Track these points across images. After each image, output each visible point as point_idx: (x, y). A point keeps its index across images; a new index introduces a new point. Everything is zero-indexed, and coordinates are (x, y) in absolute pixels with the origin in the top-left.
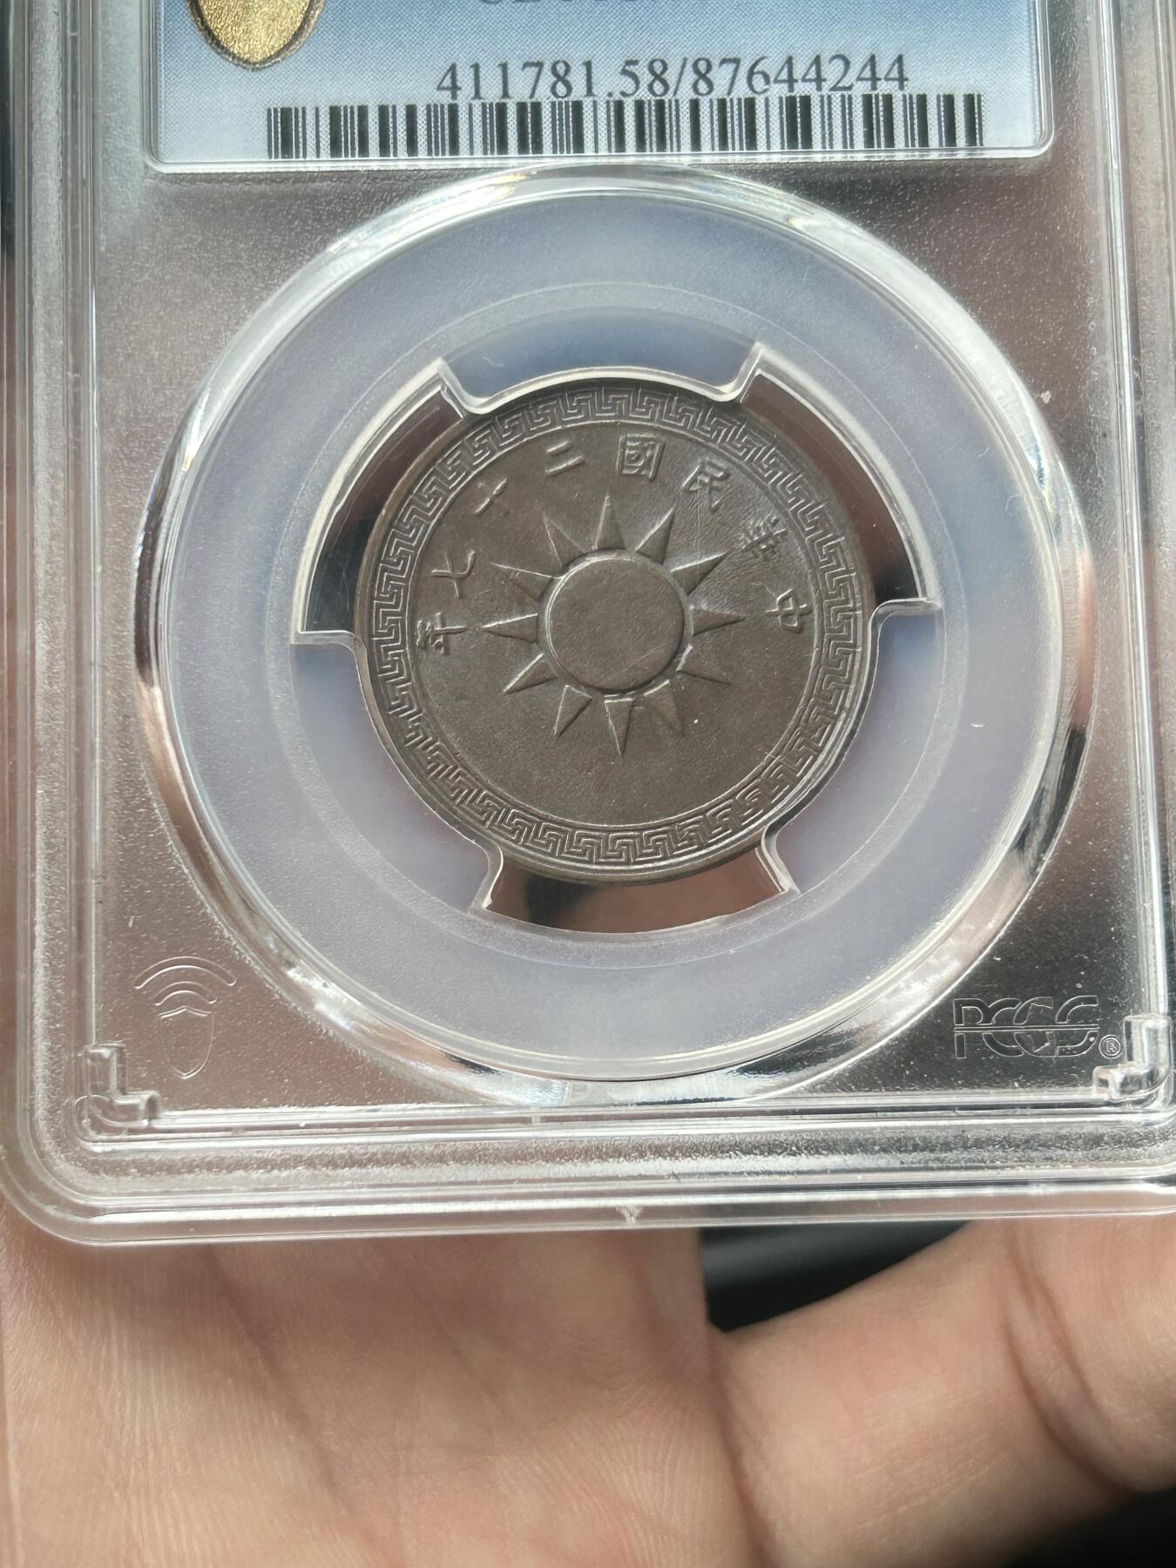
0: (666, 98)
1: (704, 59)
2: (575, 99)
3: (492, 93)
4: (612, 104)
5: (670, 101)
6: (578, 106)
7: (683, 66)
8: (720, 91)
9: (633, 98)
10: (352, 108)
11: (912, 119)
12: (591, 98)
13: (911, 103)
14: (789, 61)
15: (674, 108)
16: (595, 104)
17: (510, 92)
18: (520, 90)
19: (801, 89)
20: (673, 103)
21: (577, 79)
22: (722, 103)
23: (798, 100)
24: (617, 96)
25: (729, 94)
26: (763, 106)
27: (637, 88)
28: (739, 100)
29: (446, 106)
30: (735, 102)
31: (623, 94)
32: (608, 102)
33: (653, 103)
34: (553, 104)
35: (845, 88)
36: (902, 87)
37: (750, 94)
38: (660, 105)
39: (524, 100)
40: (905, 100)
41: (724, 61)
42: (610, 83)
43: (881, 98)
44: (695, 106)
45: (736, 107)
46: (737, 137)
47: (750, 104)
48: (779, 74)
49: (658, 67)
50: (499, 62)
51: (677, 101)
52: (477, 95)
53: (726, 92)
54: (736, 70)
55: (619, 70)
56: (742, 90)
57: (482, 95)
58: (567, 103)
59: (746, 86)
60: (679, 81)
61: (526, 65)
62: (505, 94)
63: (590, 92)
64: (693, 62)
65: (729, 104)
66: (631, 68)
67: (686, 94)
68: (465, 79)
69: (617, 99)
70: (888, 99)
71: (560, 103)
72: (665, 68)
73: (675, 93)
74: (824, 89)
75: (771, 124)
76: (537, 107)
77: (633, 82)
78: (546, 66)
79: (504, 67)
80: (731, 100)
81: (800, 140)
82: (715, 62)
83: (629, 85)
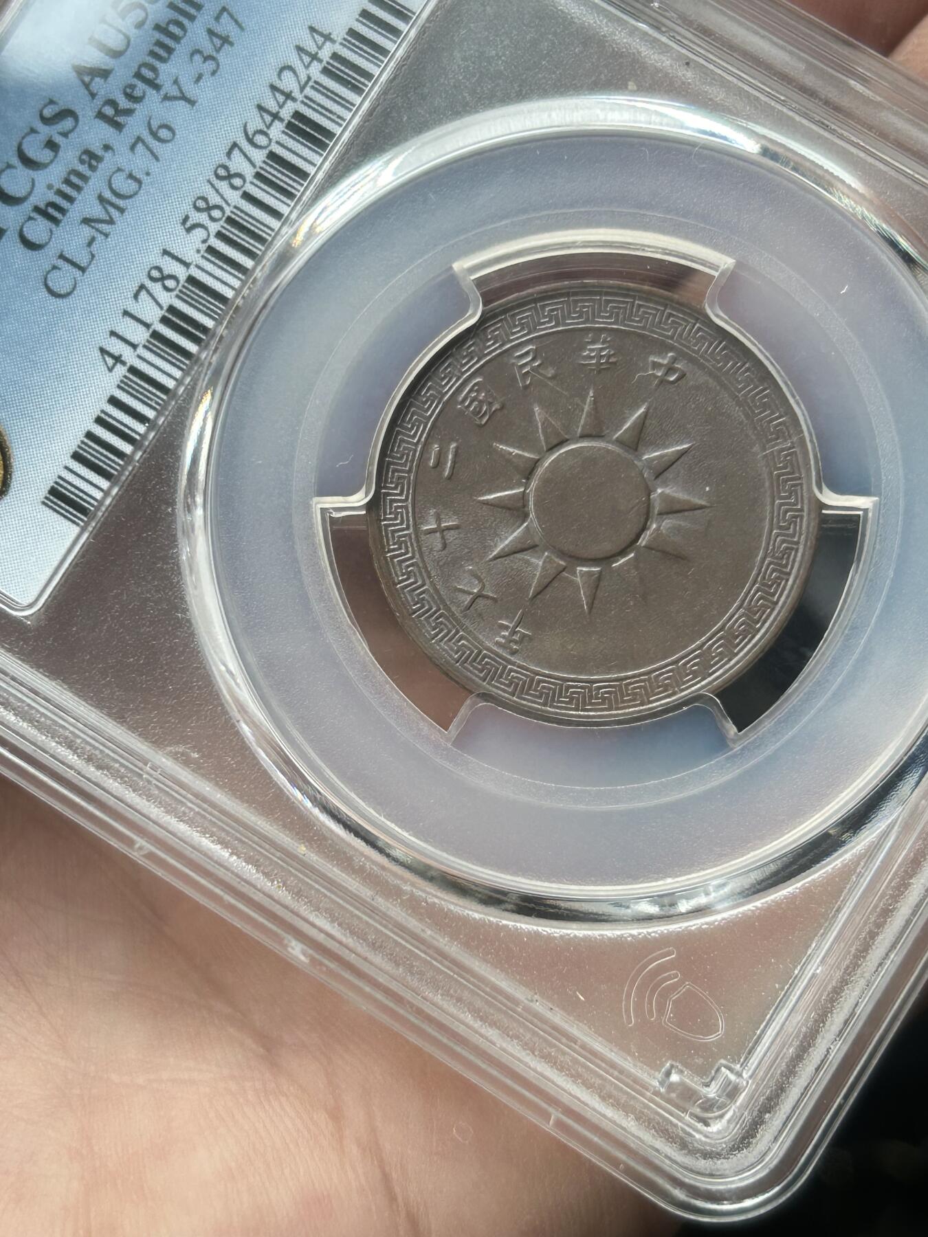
0: (228, 213)
1: (217, 168)
2: (185, 278)
3: (140, 335)
4: (206, 255)
5: (232, 212)
6: (192, 280)
7: (213, 186)
8: (249, 172)
9: (212, 236)
10: (83, 442)
11: (361, 49)
12: (192, 267)
13: (349, 42)
14: (260, 108)
15: (239, 213)
16: (198, 267)
17: (148, 322)
18: (152, 314)
19: (287, 112)
20: (235, 210)
21: (171, 267)
22: (258, 176)
23: (293, 120)
24: (203, 247)
25: (254, 166)
26: (280, 148)
27: (206, 228)
28: (264, 162)
29: (127, 374)
30: (264, 166)
31: (204, 241)
32: (203, 256)
33: (225, 225)
34: (177, 296)
35: (307, 83)
36: (333, 41)
37: (266, 152)
38: (230, 221)
39: (160, 316)
40: (345, 46)
41: (229, 154)
42: (190, 246)
43: (331, 61)
44: (247, 196)
45: (268, 168)
46: (291, 182)
47: (273, 156)
48: (264, 122)
49: (201, 204)
50: (121, 315)
51: (236, 207)
52: (134, 346)
53: (252, 168)
54: (241, 150)
55: (185, 233)
56: (259, 156)
57: (136, 343)
58: (184, 286)
59: (257, 150)
60: (222, 197)
61: (136, 296)
62: (147, 326)
63: (187, 265)
64: (214, 176)
65: (263, 172)
66: (188, 224)
67: (234, 197)
68: (116, 347)
69: (205, 249)
70: (335, 56)
71: (181, 291)
72: (205, 199)
73: (228, 205)
74: (297, 97)
75: (299, 152)
76: (172, 309)
77: (200, 229)
78: (146, 283)
79: (126, 313)
80: (261, 168)
81: (324, 139)
82: (225, 161)
83: (199, 234)
